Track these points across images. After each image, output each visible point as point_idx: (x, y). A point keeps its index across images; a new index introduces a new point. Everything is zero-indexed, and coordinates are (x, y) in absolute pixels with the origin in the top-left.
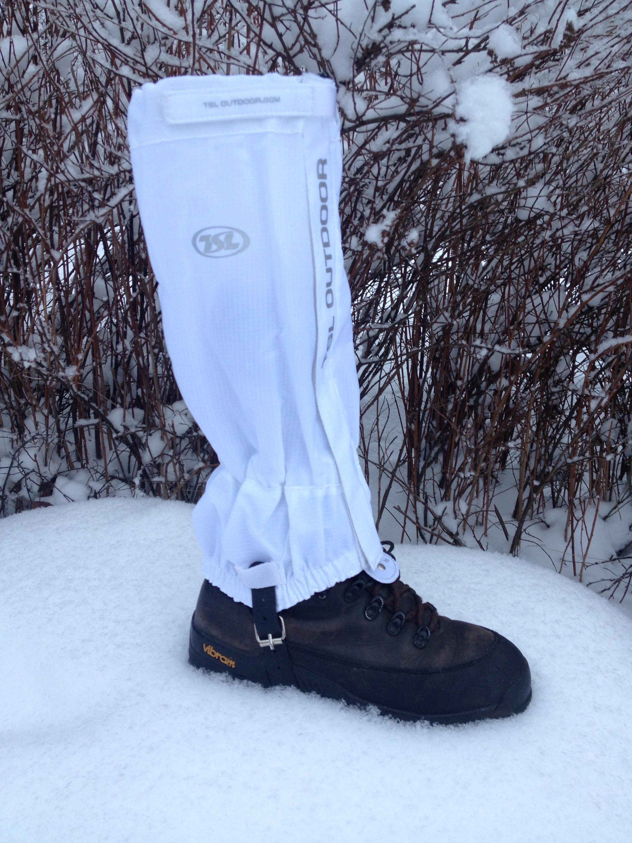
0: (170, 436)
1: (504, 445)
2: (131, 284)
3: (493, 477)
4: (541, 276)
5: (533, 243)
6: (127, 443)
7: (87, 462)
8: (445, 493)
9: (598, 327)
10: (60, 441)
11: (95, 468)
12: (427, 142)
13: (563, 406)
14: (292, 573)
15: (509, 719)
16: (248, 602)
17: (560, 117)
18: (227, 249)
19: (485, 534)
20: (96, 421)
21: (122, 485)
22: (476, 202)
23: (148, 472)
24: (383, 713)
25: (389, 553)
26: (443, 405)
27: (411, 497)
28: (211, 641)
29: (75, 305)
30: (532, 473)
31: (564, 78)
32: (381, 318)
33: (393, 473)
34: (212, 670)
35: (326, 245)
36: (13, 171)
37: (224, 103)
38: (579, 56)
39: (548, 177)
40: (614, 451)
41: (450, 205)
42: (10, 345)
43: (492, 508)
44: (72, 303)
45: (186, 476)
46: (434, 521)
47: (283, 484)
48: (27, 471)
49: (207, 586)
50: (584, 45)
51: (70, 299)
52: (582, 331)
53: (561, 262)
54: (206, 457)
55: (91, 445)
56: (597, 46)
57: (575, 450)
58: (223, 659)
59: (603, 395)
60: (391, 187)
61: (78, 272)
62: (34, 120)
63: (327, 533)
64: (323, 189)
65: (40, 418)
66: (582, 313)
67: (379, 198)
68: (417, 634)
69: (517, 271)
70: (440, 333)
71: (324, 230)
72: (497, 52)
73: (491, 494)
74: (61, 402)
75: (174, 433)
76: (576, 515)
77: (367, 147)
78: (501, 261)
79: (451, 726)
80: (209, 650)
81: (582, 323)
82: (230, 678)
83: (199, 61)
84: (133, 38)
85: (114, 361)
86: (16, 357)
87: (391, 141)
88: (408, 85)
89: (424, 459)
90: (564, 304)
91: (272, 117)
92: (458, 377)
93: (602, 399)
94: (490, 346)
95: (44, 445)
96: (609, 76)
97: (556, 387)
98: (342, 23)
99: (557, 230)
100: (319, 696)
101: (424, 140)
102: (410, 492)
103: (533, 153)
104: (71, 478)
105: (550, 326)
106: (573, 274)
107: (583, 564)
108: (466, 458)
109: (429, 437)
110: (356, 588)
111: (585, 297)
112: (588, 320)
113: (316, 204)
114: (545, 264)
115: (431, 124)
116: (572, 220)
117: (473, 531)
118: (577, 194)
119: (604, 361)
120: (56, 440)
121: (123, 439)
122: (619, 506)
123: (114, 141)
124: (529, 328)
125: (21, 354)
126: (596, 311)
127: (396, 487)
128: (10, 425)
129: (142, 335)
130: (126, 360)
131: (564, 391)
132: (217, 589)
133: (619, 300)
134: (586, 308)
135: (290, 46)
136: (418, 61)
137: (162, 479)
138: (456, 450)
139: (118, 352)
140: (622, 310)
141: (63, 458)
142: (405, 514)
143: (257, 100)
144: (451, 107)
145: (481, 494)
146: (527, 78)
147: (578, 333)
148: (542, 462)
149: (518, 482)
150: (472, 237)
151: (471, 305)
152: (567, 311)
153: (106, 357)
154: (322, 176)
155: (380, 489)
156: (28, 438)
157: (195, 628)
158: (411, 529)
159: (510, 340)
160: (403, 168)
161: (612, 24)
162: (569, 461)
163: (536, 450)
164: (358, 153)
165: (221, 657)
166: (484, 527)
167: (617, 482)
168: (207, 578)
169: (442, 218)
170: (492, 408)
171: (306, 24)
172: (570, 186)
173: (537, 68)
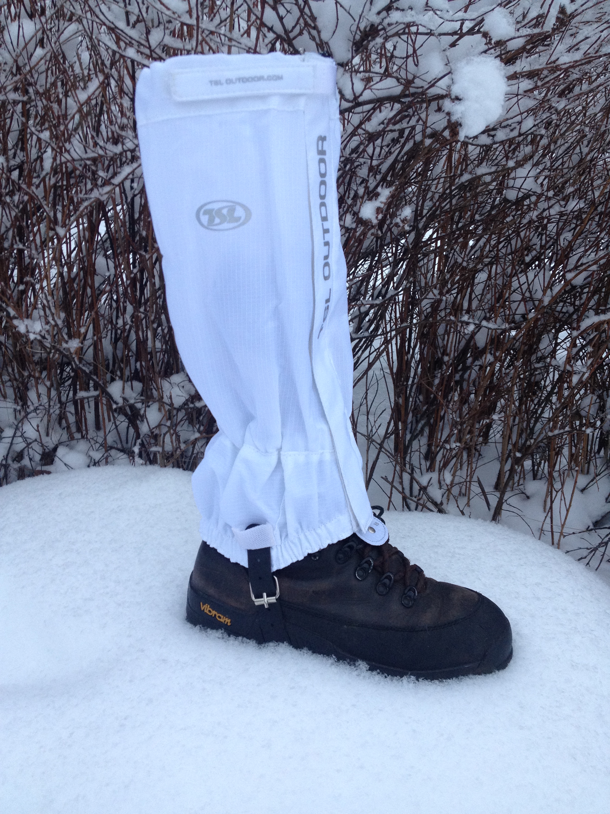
0: (167, 407)
1: (488, 418)
2: (131, 261)
3: (476, 449)
4: (527, 255)
5: (520, 223)
6: (126, 415)
7: (87, 433)
8: (431, 465)
9: (581, 305)
10: (61, 412)
11: (95, 439)
12: (421, 122)
13: (545, 382)
14: (287, 536)
15: (491, 675)
16: (244, 562)
17: (549, 100)
18: (229, 222)
19: (468, 504)
20: (96, 393)
21: (121, 455)
22: (466, 182)
23: (145, 443)
24: (371, 669)
25: (379, 517)
26: (430, 380)
27: (398, 468)
28: (208, 599)
29: (77, 281)
30: (514, 445)
31: (554, 62)
32: (372, 296)
33: (381, 445)
34: (208, 627)
35: (324, 219)
36: (18, 151)
37: (229, 81)
38: (569, 41)
39: (536, 159)
40: (593, 425)
41: (440, 186)
42: (15, 318)
43: (475, 479)
44: (74, 279)
45: (183, 446)
46: (420, 491)
47: (279, 450)
48: (29, 441)
49: (205, 547)
50: (574, 30)
51: (73, 276)
52: (564, 310)
53: (547, 242)
54: (202, 428)
55: (90, 417)
56: (586, 31)
57: (555, 423)
58: (219, 617)
59: (585, 370)
60: (384, 167)
61: (80, 250)
62: (41, 100)
63: (320, 496)
64: (322, 165)
65: (42, 390)
66: (566, 292)
67: (373, 178)
68: (404, 594)
69: (504, 251)
70: (429, 310)
71: (323, 204)
72: (492, 34)
73: (474, 466)
74: (62, 375)
75: (172, 405)
76: (555, 486)
77: (363, 126)
78: (488, 241)
79: (437, 682)
80: (206, 608)
81: (565, 302)
82: (226, 635)
83: (201, 44)
84: (138, 21)
85: (113, 336)
86: (22, 329)
87: (386, 121)
88: (404, 66)
89: (411, 433)
90: (549, 282)
91: (275, 94)
92: (445, 353)
93: (584, 374)
94: (477, 322)
95: (46, 416)
96: (597, 61)
97: (538, 363)
98: (341, 6)
99: (544, 210)
100: (310, 652)
101: (418, 121)
102: (397, 462)
103: (523, 134)
104: (71, 448)
105: (534, 304)
106: (557, 254)
107: (561, 533)
108: (452, 430)
109: (416, 410)
110: (347, 549)
111: (569, 276)
112: (571, 299)
113: (315, 179)
114: (531, 244)
115: (424, 105)
116: (558, 201)
117: (457, 501)
118: (562, 176)
119: (584, 339)
120: (58, 412)
121: (121, 410)
122: (598, 478)
123: (119, 121)
124: (514, 306)
125: (27, 326)
126: (579, 290)
127: (383, 458)
128: (13, 397)
129: (142, 310)
130: (126, 334)
131: (546, 368)
132: (214, 550)
133: (601, 280)
134: (569, 287)
135: (290, 29)
136: (414, 43)
137: (159, 449)
138: (441, 424)
139: (118, 326)
140: (604, 290)
141: (64, 429)
142: (392, 483)
143: (260, 78)
144: (445, 88)
145: (465, 467)
146: (518, 62)
147: (561, 312)
148: (524, 436)
149: (500, 455)
150: (460, 217)
151: (459, 283)
152: (551, 290)
153: (107, 332)
154: (322, 152)
155: (367, 461)
156: (32, 408)
157: (192, 587)
158: (397, 498)
159: (496, 317)
160: (396, 150)
161: (601, 11)
162: (550, 434)
163: (518, 424)
164: (353, 134)
165: (217, 615)
166: (467, 498)
167: (595, 456)
168: (205, 540)
169: (432, 199)
170: (477, 383)
171: (306, 7)
172: (557, 168)
173: (527, 53)
